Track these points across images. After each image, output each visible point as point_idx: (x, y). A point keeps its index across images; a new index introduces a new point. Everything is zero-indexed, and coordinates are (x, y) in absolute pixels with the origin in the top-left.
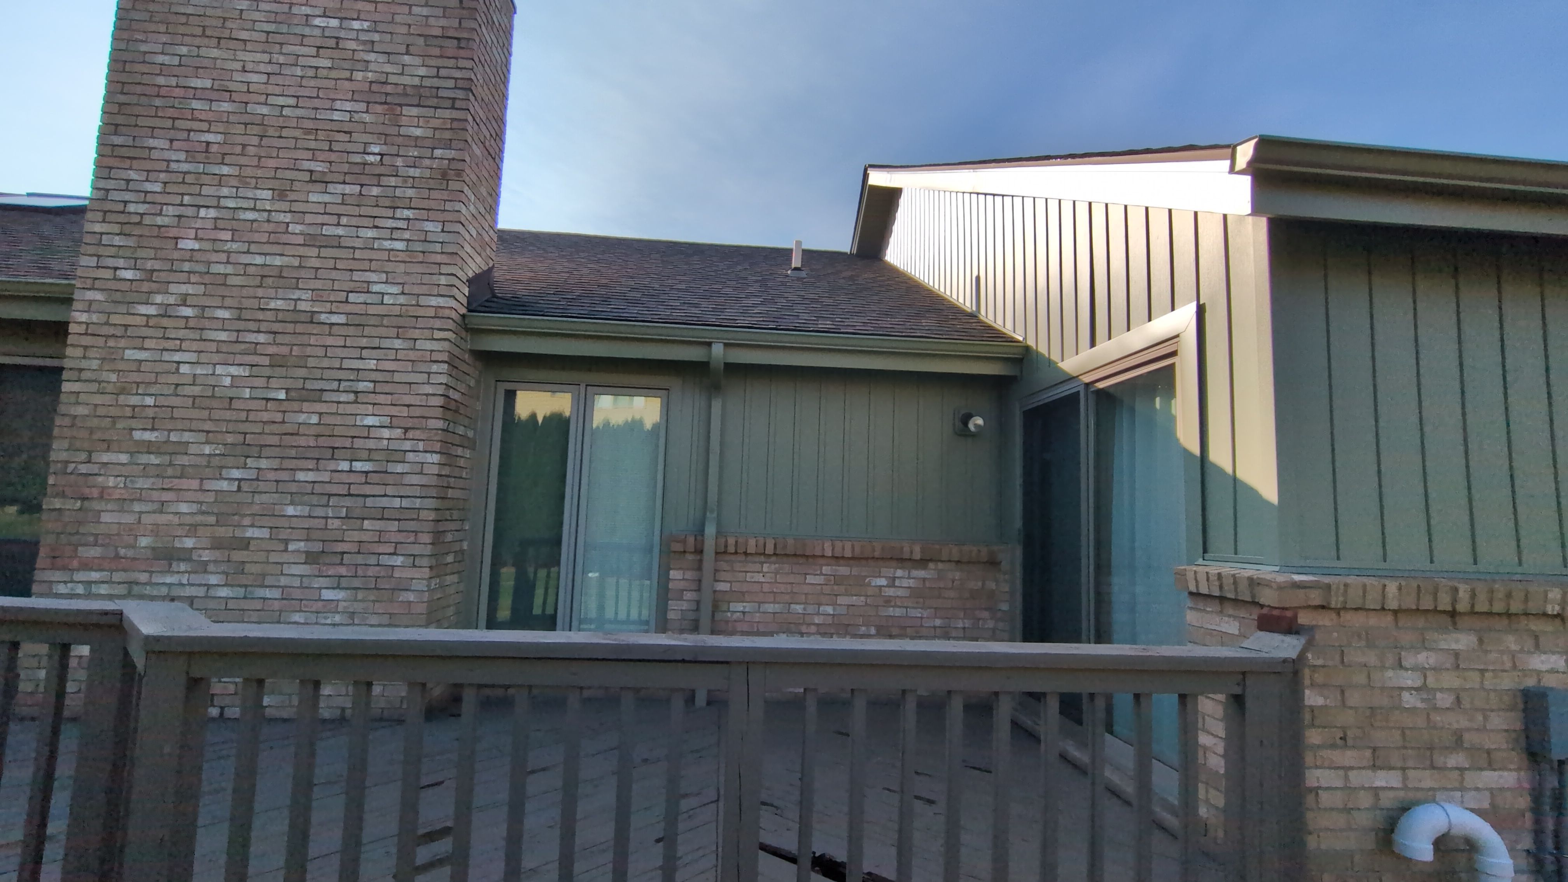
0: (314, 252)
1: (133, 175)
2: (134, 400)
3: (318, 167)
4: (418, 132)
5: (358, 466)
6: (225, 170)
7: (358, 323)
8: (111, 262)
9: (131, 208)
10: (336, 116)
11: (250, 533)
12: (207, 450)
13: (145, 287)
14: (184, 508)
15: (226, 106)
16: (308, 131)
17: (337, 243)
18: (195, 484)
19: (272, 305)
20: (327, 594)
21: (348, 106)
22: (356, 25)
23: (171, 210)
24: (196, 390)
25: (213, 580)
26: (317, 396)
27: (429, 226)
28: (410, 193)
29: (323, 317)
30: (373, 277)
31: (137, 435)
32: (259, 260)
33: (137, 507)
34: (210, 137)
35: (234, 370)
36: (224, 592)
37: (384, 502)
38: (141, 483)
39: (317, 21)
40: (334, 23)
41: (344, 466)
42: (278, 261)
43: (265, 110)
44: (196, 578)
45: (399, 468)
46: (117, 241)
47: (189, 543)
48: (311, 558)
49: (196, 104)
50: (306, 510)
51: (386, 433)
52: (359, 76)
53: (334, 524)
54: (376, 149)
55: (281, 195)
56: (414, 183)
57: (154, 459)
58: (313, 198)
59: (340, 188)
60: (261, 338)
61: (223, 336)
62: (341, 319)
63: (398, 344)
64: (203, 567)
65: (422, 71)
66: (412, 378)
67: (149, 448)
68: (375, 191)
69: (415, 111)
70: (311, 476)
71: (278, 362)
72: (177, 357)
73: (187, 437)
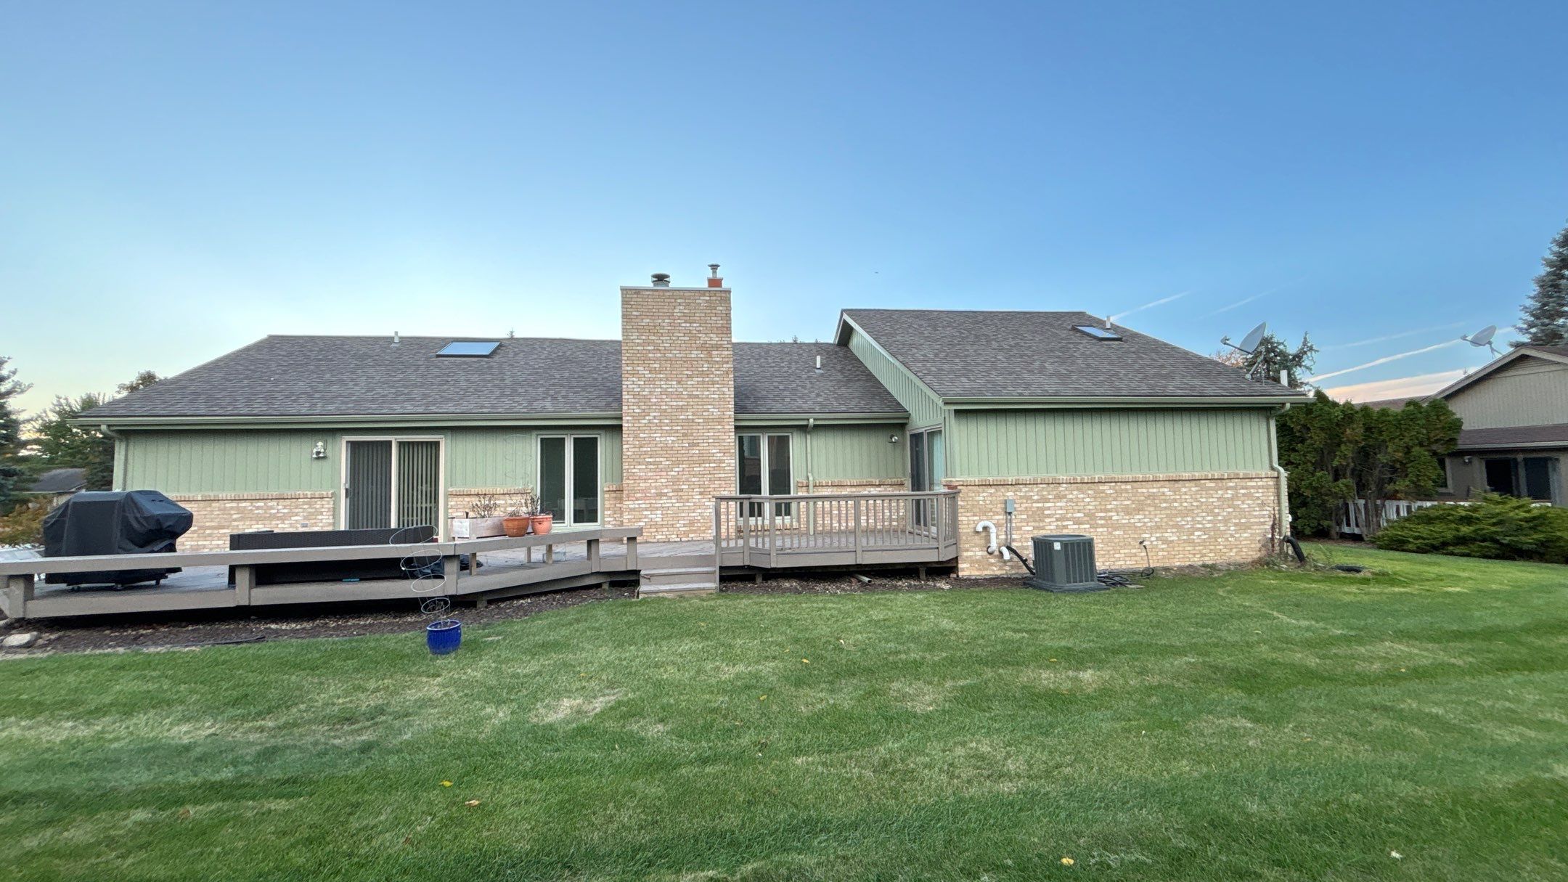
0: (691, 400)
1: (634, 379)
2: (645, 449)
3: (689, 373)
4: (718, 359)
5: (712, 465)
6: (662, 376)
7: (706, 421)
8: (632, 407)
9: (635, 390)
10: (693, 356)
11: (683, 487)
12: (667, 463)
13: (643, 414)
14: (663, 480)
15: (659, 355)
16: (684, 362)
17: (697, 396)
18: (665, 473)
19: (681, 417)
20: (707, 504)
21: (695, 352)
22: (695, 325)
23: (647, 390)
24: (662, 445)
25: (674, 501)
26: (697, 445)
27: (724, 389)
28: (718, 379)
29: (696, 420)
30: (709, 407)
31: (647, 460)
32: (675, 404)
33: (650, 481)
34: (656, 365)
35: (672, 438)
36: (677, 505)
37: (720, 475)
38: (650, 474)
39: (683, 325)
40: (688, 325)
41: (707, 465)
42: (681, 404)
43: (671, 355)
44: (669, 501)
45: (724, 465)
46: (633, 400)
47: (666, 491)
48: (701, 493)
49: (650, 355)
50: (698, 479)
51: (719, 455)
52: (698, 342)
53: (706, 483)
54: (706, 366)
55: (679, 383)
56: (718, 376)
57: (652, 467)
58: (689, 383)
59: (696, 379)
60: (679, 428)
61: (667, 428)
62: (701, 421)
63: (719, 427)
64: (670, 498)
65: (717, 339)
66: (724, 437)
67: (650, 463)
68: (707, 379)
69: (716, 352)
70: (698, 469)
71: (685, 435)
72: (655, 435)
73: (661, 459)
